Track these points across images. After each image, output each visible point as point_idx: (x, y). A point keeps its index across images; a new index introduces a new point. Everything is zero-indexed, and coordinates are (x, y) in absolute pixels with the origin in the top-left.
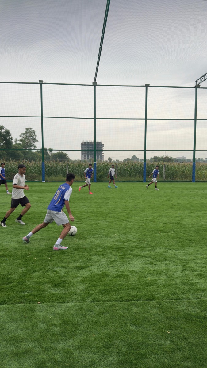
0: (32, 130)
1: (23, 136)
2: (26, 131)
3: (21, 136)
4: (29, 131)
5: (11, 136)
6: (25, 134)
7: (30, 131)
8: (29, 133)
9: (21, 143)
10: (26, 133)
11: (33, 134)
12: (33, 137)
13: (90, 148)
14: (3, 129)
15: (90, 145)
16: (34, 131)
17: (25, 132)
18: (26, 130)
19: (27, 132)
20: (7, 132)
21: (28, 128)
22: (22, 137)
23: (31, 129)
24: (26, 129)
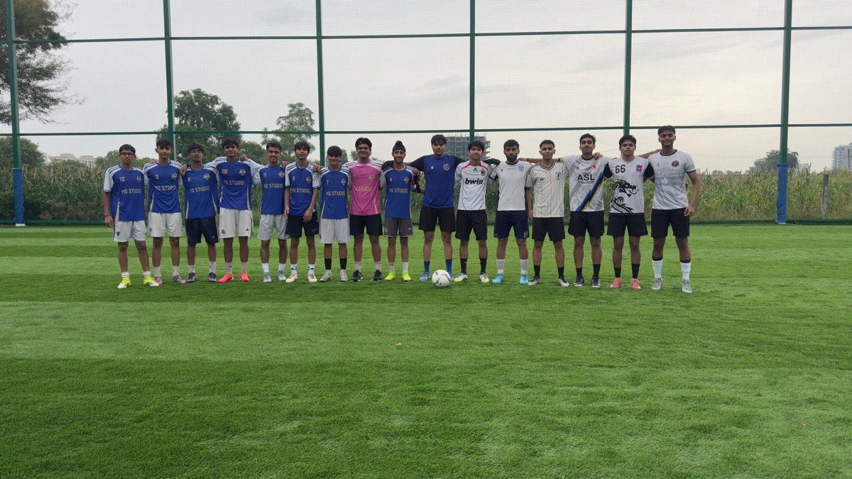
0: (303, 108)
1: (283, 122)
2: (290, 111)
3: (279, 122)
4: (296, 110)
5: (235, 119)
6: (288, 117)
7: (300, 111)
8: (296, 115)
9: (278, 139)
10: (291, 115)
11: (307, 118)
12: (307, 124)
13: (458, 150)
14: (217, 103)
15: (459, 144)
16: (308, 109)
17: (287, 114)
18: (291, 108)
19: (294, 112)
20: (227, 111)
21: (295, 104)
22: (282, 125)
23: (301, 105)
24: (291, 106)
